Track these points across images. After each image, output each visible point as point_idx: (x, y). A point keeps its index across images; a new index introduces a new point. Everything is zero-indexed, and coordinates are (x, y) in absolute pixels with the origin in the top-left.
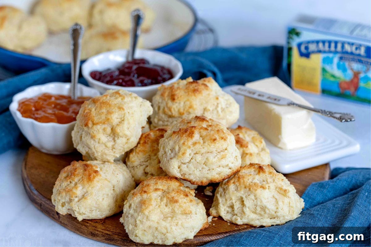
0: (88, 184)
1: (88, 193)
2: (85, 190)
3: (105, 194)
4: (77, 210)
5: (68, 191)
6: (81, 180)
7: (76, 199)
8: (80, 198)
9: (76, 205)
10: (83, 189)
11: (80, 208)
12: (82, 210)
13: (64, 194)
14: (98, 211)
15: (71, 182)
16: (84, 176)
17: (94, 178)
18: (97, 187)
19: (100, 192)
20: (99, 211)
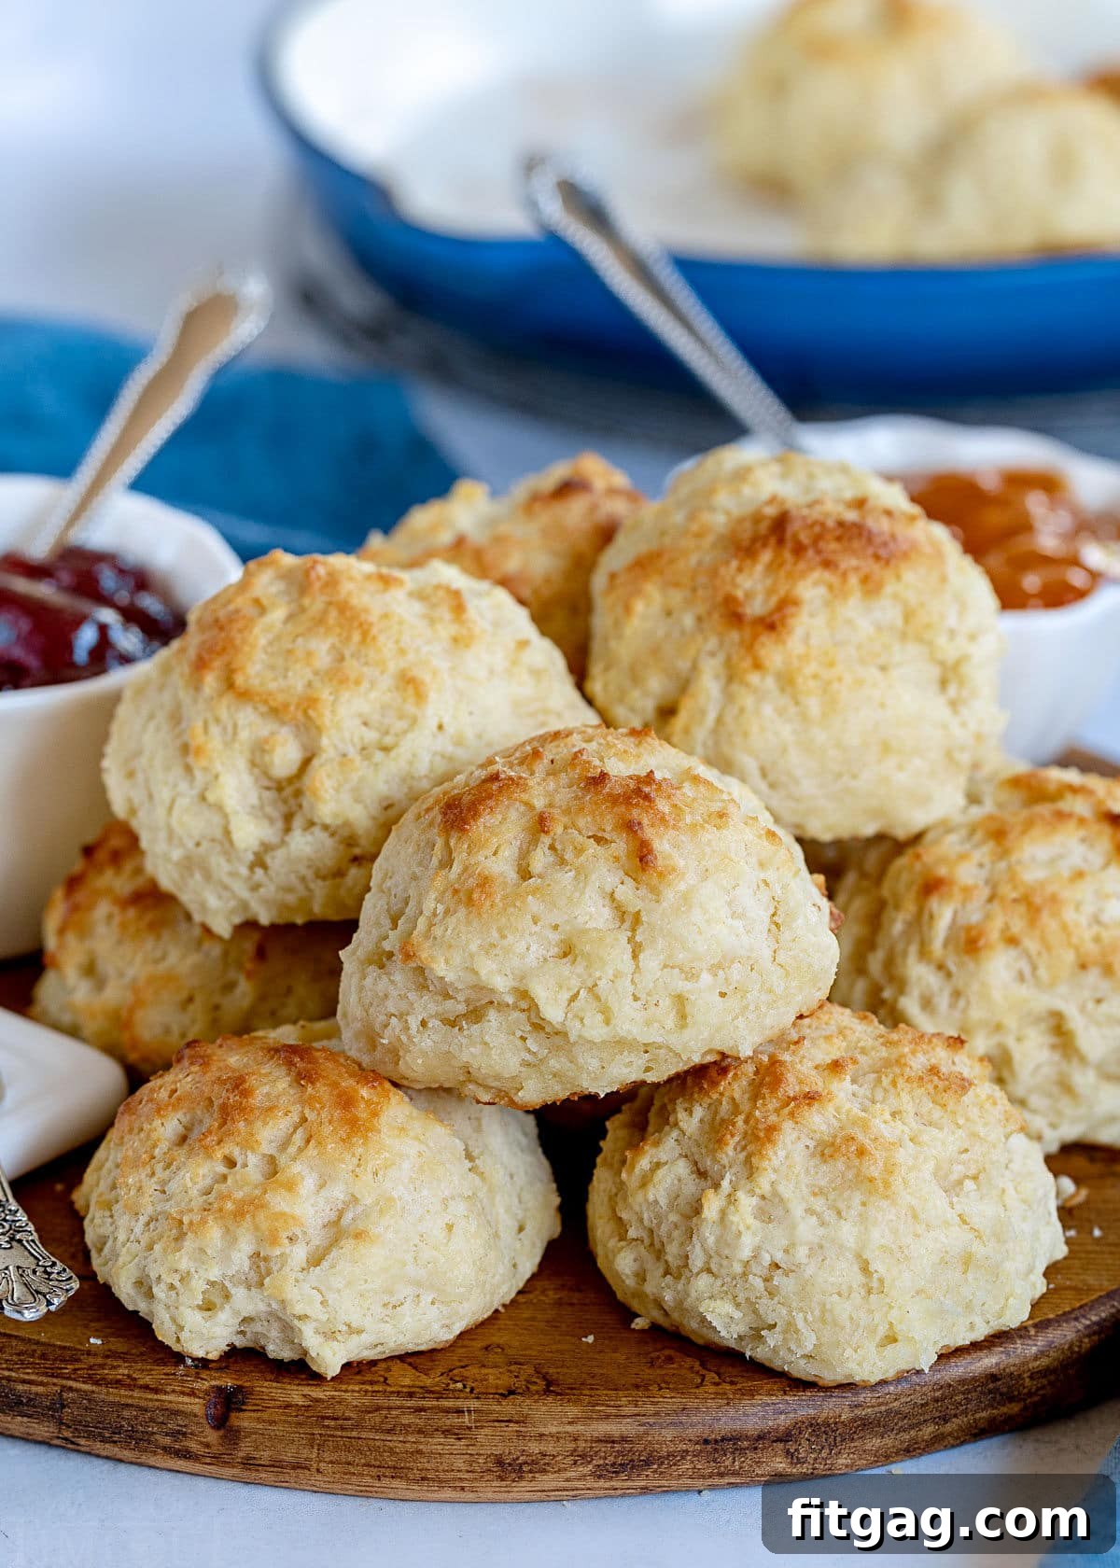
0: (347, 1156)
1: (360, 1209)
2: (338, 1192)
3: (453, 1198)
4: (316, 1311)
5: (239, 1214)
6: (298, 1138)
7: (299, 1254)
8: (316, 1242)
9: (306, 1287)
10: (322, 1186)
11: (331, 1297)
12: (349, 1310)
13: (214, 1233)
14: (430, 1300)
15: (231, 1163)
16: (307, 1112)
17: (375, 1114)
18: (406, 1165)
19: (425, 1192)
20: (433, 1303)
